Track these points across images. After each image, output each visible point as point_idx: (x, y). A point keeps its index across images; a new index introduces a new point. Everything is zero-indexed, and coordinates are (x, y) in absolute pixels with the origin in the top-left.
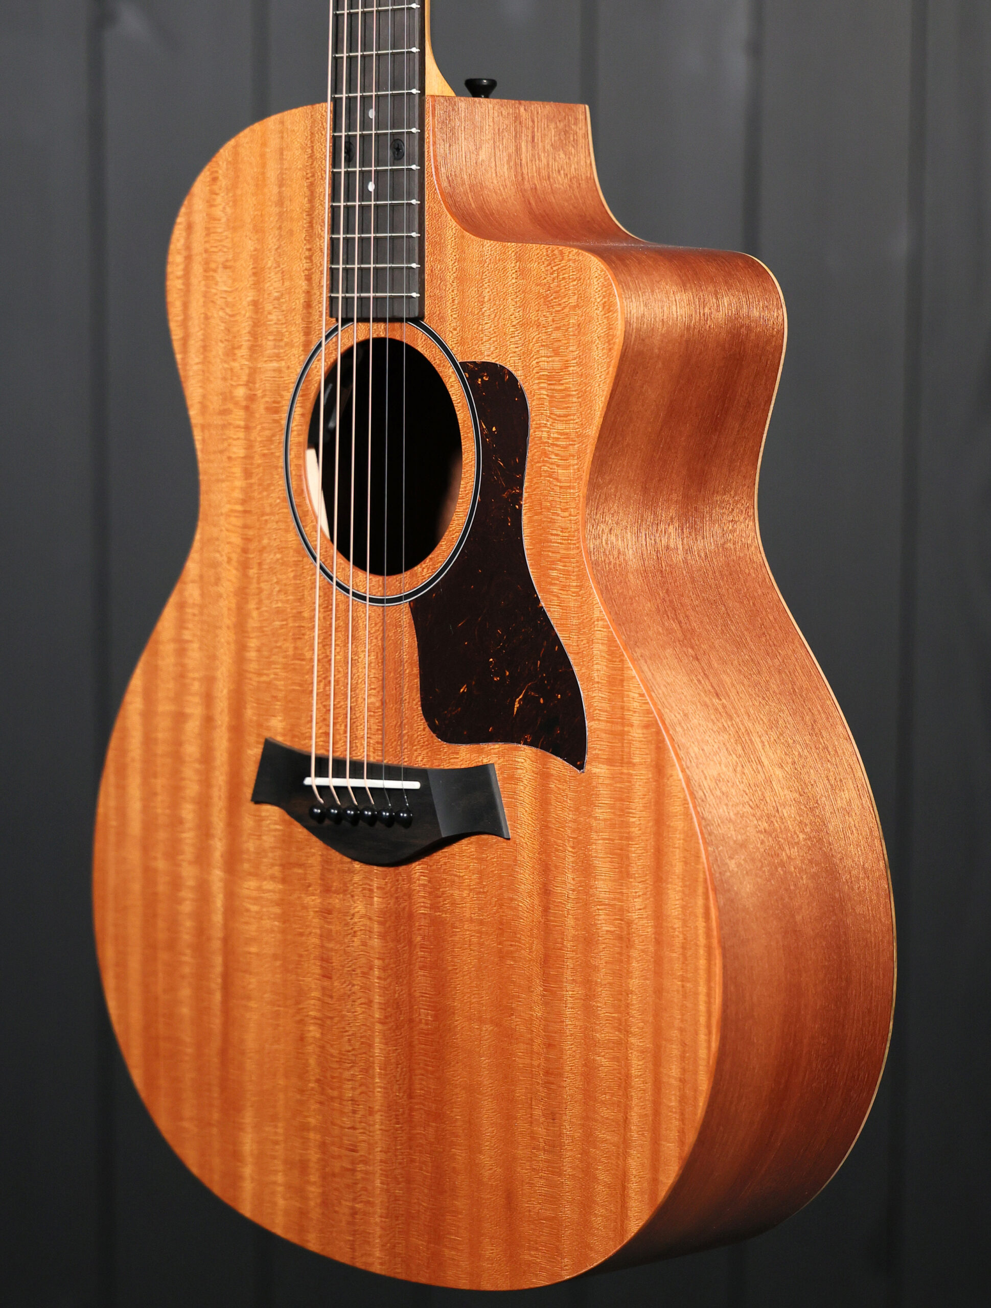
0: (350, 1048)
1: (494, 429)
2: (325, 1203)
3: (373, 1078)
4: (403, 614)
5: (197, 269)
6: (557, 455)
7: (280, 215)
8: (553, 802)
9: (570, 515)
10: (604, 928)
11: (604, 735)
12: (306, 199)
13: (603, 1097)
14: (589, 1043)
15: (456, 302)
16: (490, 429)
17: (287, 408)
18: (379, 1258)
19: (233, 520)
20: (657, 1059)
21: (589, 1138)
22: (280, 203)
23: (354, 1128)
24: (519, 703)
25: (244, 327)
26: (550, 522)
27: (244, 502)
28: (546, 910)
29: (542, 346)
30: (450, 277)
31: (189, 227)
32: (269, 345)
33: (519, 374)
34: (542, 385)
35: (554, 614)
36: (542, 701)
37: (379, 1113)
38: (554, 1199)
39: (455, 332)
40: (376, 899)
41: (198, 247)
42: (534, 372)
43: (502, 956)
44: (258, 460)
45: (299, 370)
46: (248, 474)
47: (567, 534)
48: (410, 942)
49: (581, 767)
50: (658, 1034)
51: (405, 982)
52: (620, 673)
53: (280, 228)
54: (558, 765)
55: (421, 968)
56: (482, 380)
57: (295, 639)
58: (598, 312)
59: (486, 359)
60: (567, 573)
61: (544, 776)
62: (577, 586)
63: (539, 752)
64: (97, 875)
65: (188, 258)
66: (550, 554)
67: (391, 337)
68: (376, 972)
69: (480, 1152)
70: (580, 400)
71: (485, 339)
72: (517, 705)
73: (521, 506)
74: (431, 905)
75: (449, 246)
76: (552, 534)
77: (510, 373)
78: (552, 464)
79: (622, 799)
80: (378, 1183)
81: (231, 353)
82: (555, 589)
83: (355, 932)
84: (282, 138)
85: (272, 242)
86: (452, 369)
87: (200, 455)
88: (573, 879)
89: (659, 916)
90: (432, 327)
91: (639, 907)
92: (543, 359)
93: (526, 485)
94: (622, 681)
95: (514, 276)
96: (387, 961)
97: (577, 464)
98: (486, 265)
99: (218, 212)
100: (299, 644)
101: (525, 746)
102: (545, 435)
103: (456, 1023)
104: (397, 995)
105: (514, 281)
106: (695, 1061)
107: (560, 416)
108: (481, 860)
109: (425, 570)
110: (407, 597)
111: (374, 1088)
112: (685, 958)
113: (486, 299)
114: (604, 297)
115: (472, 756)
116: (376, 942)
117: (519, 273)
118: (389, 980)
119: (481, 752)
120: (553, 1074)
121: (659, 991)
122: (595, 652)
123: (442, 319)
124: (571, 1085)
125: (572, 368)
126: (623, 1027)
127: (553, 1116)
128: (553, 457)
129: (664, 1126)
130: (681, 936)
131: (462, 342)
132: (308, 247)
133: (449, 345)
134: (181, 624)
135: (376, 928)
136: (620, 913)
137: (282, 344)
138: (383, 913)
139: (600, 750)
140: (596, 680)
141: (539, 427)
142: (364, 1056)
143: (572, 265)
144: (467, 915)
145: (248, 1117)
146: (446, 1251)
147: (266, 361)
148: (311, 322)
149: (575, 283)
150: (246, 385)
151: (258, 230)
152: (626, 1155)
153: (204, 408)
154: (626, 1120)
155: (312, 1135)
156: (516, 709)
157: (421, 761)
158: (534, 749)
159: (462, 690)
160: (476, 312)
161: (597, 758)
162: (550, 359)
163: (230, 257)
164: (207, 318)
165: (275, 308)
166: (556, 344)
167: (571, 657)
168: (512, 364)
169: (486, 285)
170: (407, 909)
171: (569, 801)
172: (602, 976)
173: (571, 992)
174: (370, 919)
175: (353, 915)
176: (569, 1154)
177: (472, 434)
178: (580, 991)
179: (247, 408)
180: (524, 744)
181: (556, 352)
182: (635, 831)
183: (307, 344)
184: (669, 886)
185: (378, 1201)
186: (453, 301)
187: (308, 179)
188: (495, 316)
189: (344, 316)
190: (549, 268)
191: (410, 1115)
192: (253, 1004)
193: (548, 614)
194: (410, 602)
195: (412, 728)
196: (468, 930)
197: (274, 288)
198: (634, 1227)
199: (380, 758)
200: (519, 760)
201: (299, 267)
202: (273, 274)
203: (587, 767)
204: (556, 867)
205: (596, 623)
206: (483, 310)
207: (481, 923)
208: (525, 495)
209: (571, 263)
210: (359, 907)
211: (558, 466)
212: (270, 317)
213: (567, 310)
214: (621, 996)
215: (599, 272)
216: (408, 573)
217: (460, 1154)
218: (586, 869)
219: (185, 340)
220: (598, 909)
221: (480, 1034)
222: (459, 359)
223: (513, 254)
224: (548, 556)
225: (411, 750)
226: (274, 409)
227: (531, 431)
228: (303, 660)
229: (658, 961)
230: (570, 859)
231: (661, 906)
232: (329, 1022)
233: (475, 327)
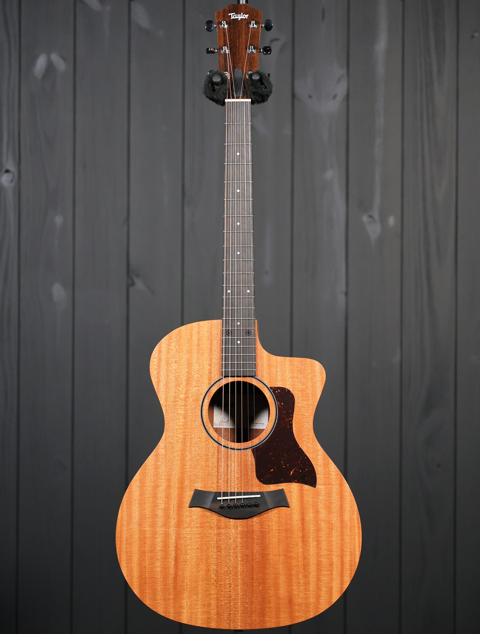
0: (228, 570)
1: (282, 404)
2: (218, 614)
3: (238, 576)
4: (250, 452)
5: (163, 363)
6: (304, 410)
7: (198, 349)
8: (305, 496)
9: (309, 424)
10: (323, 526)
11: (322, 478)
12: (209, 345)
13: (324, 569)
14: (318, 555)
15: (268, 372)
16: (280, 404)
17: (202, 400)
18: (240, 625)
19: (179, 431)
20: (342, 557)
21: (318, 579)
22: (198, 345)
23: (230, 591)
24: (292, 472)
25: (183, 379)
26: (303, 426)
27: (183, 426)
28: (303, 524)
29: (299, 383)
30: (265, 365)
31: (160, 352)
32: (194, 383)
33: (290, 390)
34: (299, 392)
35: (304, 449)
36: (300, 471)
37: (240, 586)
38: (306, 598)
39: (267, 379)
40: (239, 528)
41: (163, 356)
42: (296, 389)
43: (287, 538)
44: (189, 414)
45: (207, 390)
46: (185, 418)
47: (308, 429)
48: (253, 538)
49: (315, 487)
50: (342, 550)
51: (250, 549)
52: (327, 462)
53: (198, 352)
54: (306, 487)
55: (256, 545)
56: (278, 391)
57: (205, 461)
58: (318, 374)
59: (279, 386)
60: (309, 439)
61: (301, 491)
62: (312, 442)
63: (300, 484)
64: (117, 535)
65: (160, 360)
66: (303, 434)
67: (243, 381)
68: (239, 548)
69: (279, 590)
70: (312, 396)
71: (278, 381)
72: (291, 473)
73: (292, 423)
74: (260, 527)
75: (265, 358)
76: (303, 429)
77: (288, 389)
78: (303, 412)
79: (329, 494)
80: (239, 605)
81: (178, 385)
82: (305, 443)
83: (230, 538)
84: (199, 328)
85: (195, 355)
86: (266, 389)
87: (164, 413)
88: (312, 515)
89: (342, 521)
90: (259, 378)
91: (335, 520)
92: (299, 386)
93: (294, 417)
94: (328, 464)
95: (288, 365)
96: (243, 544)
97: (311, 412)
98: (278, 363)
99: (172, 347)
100: (207, 462)
101: (295, 483)
102: (300, 405)
103: (270, 558)
104: (247, 553)
105: (288, 367)
106: (355, 556)
107: (305, 400)
108: (279, 514)
109: (257, 440)
110: (250, 448)
111: (238, 579)
112: (351, 530)
113: (278, 371)
114: (320, 371)
115: (275, 487)
116: (239, 540)
117: (290, 365)
118: (244, 549)
119: (278, 486)
120: (306, 566)
121: (342, 540)
122: (319, 458)
123: (262, 376)
124: (313, 568)
125: (309, 388)
126: (330, 550)
127: (306, 576)
128: (303, 410)
129: (345, 573)
130: (350, 525)
131: (270, 382)
132: (210, 357)
133: (265, 383)
134: (157, 460)
135: (239, 536)
136: (329, 522)
137: (200, 383)
138: (242, 533)
139: (321, 482)
140: (319, 465)
141: (298, 403)
142: (234, 571)
143: (309, 363)
144: (274, 529)
145: (186, 595)
146: (267, 619)
147: (192, 387)
148: (211, 377)
149: (310, 367)
150: (185, 394)
151: (189, 352)
152: (332, 582)
153: (166, 401)
154: (332, 574)
155: (212, 596)
156: (291, 474)
157: (256, 490)
158: (298, 484)
159: (271, 471)
160: (275, 374)
161: (320, 484)
162: (302, 386)
163: (178, 360)
164: (167, 376)
165: (196, 373)
166: (304, 382)
167: (310, 459)
168: (287, 387)
169: (278, 368)
170: (251, 530)
171: (310, 496)
172: (323, 538)
173: (312, 544)
174: (237, 534)
175: (230, 534)
176: (312, 585)
177: (274, 405)
178: (315, 543)
179: (185, 400)
180: (294, 483)
181: (304, 384)
182: (333, 501)
183: (209, 383)
184: (345, 513)
185: (239, 610)
186: (266, 372)
187: (210, 339)
188: (282, 375)
189: (225, 375)
190: (301, 363)
191: (252, 585)
192: (188, 563)
193: (303, 449)
194: (251, 449)
195: (252, 482)
196: (275, 532)
197: (196, 368)
198: (334, 600)
199: (241, 491)
200: (292, 487)
201: (206, 363)
202: (195, 364)
203: (317, 486)
204: (306, 513)
205: (319, 450)
206: (278, 374)
207: (279, 530)
208: (293, 420)
209: (309, 362)
210: (233, 531)
211: (305, 412)
212: (194, 376)
213: (308, 374)
214: (330, 543)
215: (318, 365)
216: (251, 441)
217: (272, 592)
218: (317, 512)
219: (158, 382)
220: (321, 522)
221: (279, 559)
222: (269, 386)
223: (288, 360)
224: (302, 435)
225: (252, 488)
226: (197, 400)
227: (295, 404)
228: (209, 467)
229: (342, 533)
230: (311, 510)
231: (343, 519)
232: (220, 564)
233: (275, 378)
